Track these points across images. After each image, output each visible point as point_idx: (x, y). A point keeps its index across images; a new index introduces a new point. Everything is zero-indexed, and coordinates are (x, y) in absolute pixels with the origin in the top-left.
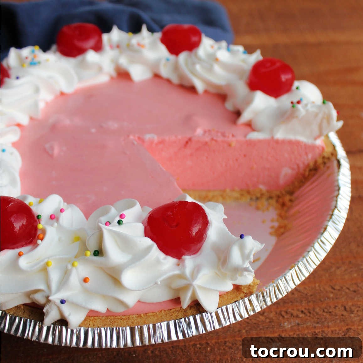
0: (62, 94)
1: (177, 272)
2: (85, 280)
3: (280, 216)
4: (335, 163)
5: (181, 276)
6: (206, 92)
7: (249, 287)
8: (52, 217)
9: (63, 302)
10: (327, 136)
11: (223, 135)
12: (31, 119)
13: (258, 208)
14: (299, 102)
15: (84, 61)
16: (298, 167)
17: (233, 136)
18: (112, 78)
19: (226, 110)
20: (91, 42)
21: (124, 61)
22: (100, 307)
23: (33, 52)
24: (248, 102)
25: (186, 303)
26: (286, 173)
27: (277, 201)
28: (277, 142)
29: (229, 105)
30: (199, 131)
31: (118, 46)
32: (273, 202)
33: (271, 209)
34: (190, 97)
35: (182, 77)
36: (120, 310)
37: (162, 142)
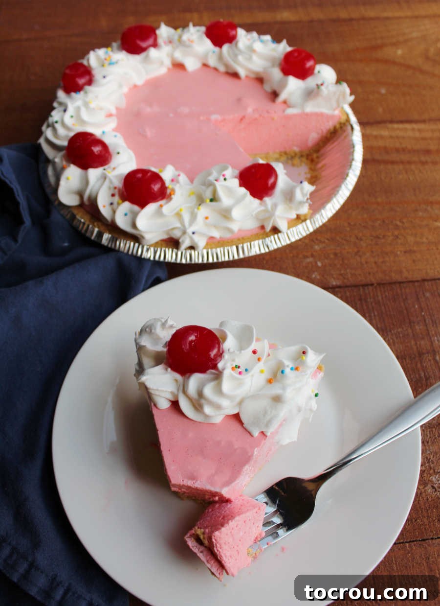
0: (135, 86)
1: (263, 208)
2: (207, 218)
3: (311, 169)
4: (349, 128)
5: (266, 211)
6: (247, 77)
7: (305, 215)
8: (172, 180)
9: (193, 233)
10: (342, 108)
11: (268, 112)
12: (117, 109)
13: (293, 165)
14: (322, 85)
15: (147, 56)
16: (322, 131)
17: (275, 112)
18: (169, 69)
19: (266, 92)
20: (151, 41)
21: (179, 56)
22: (216, 234)
23: (106, 53)
24: (284, 85)
25: (268, 228)
26: (313, 137)
27: (307, 159)
28: (307, 114)
29: (268, 88)
30: (250, 110)
31: (170, 42)
32: (304, 159)
33: (303, 164)
34: (234, 81)
35: (227, 66)
36: (228, 235)
37: (223, 120)
